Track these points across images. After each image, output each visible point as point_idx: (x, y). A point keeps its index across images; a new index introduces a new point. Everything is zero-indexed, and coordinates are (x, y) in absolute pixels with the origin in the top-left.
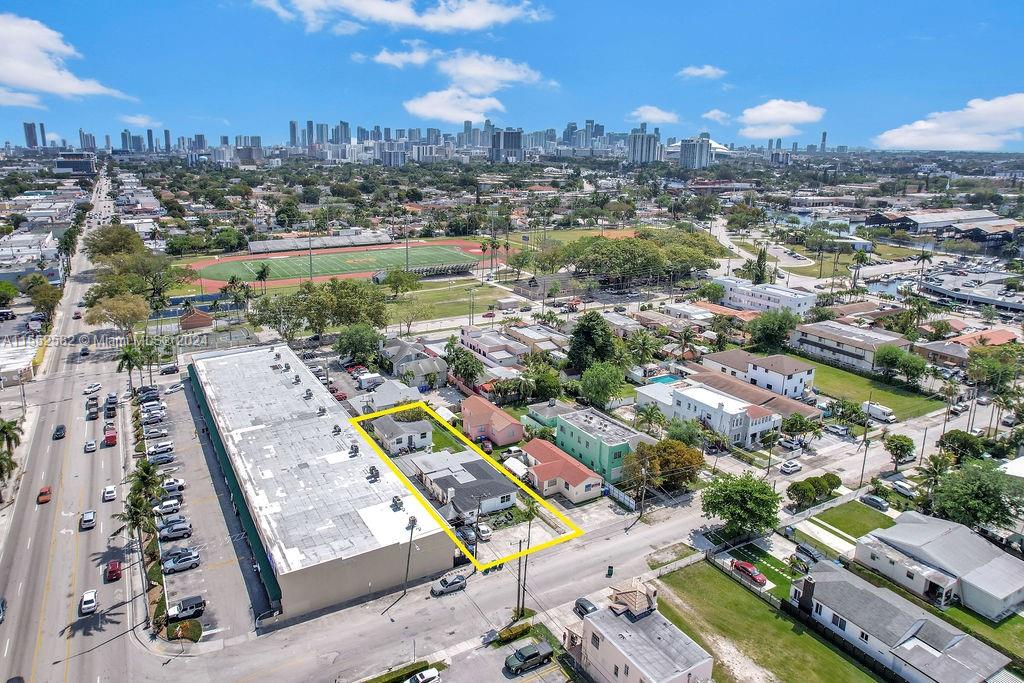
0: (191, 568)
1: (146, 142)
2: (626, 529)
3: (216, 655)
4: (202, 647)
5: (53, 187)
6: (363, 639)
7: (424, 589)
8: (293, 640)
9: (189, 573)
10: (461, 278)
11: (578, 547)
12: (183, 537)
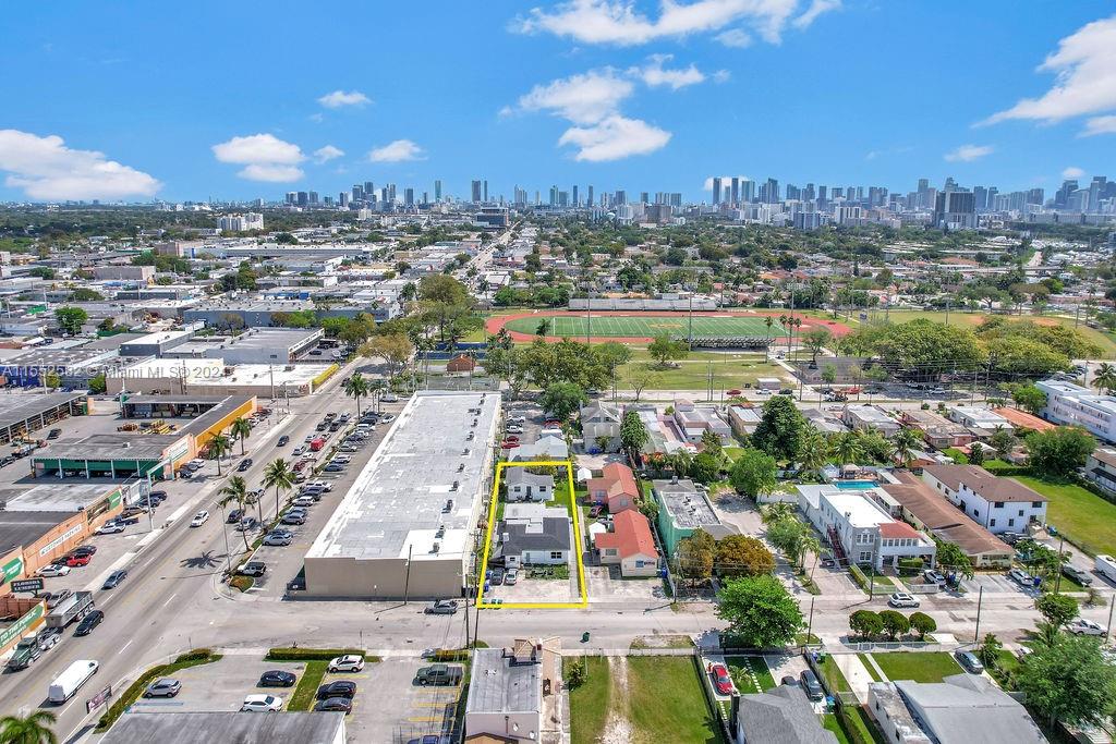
0: (281, 545)
1: (570, 199)
2: (647, 610)
3: (247, 604)
4: (245, 597)
5: (460, 239)
6: (346, 625)
7: (423, 605)
8: (299, 611)
9: (278, 549)
10: (754, 353)
11: (585, 612)
12: (296, 524)
